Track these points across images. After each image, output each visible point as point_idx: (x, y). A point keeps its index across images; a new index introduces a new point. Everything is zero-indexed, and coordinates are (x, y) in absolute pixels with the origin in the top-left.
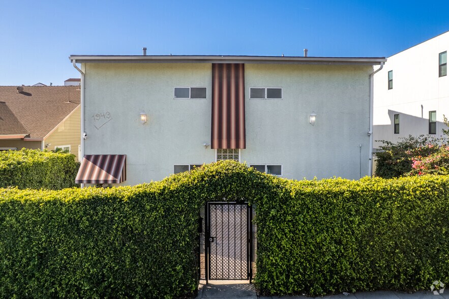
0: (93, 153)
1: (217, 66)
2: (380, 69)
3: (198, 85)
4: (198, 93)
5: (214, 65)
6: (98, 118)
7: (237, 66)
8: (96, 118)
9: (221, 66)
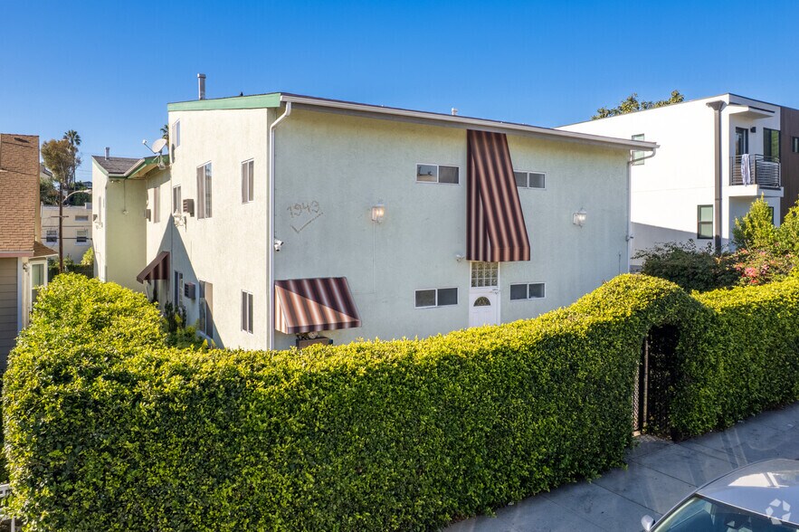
0: (290, 276)
1: (474, 134)
2: (651, 157)
3: (450, 161)
4: (449, 175)
5: (469, 132)
6: (298, 212)
7: (498, 136)
8: (294, 211)
9: (479, 133)
